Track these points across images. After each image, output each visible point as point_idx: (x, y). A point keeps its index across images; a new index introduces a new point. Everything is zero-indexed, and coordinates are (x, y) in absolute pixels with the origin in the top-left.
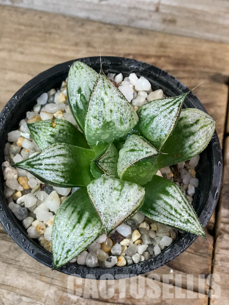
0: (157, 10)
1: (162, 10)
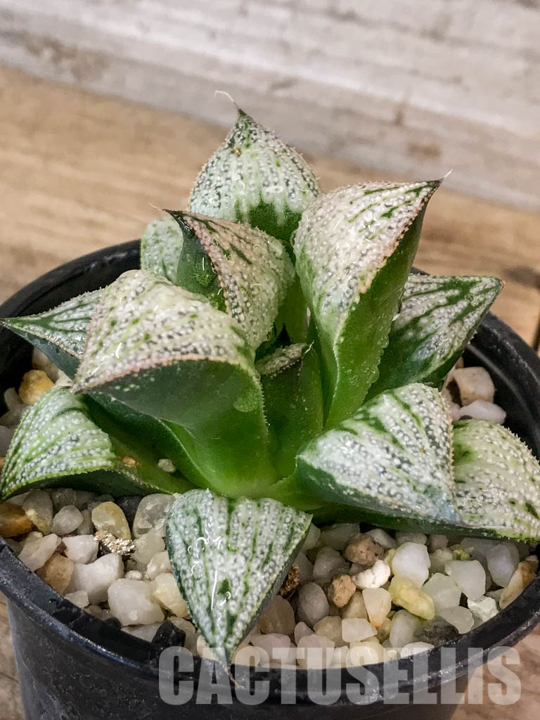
0: (398, 121)
1: (411, 122)
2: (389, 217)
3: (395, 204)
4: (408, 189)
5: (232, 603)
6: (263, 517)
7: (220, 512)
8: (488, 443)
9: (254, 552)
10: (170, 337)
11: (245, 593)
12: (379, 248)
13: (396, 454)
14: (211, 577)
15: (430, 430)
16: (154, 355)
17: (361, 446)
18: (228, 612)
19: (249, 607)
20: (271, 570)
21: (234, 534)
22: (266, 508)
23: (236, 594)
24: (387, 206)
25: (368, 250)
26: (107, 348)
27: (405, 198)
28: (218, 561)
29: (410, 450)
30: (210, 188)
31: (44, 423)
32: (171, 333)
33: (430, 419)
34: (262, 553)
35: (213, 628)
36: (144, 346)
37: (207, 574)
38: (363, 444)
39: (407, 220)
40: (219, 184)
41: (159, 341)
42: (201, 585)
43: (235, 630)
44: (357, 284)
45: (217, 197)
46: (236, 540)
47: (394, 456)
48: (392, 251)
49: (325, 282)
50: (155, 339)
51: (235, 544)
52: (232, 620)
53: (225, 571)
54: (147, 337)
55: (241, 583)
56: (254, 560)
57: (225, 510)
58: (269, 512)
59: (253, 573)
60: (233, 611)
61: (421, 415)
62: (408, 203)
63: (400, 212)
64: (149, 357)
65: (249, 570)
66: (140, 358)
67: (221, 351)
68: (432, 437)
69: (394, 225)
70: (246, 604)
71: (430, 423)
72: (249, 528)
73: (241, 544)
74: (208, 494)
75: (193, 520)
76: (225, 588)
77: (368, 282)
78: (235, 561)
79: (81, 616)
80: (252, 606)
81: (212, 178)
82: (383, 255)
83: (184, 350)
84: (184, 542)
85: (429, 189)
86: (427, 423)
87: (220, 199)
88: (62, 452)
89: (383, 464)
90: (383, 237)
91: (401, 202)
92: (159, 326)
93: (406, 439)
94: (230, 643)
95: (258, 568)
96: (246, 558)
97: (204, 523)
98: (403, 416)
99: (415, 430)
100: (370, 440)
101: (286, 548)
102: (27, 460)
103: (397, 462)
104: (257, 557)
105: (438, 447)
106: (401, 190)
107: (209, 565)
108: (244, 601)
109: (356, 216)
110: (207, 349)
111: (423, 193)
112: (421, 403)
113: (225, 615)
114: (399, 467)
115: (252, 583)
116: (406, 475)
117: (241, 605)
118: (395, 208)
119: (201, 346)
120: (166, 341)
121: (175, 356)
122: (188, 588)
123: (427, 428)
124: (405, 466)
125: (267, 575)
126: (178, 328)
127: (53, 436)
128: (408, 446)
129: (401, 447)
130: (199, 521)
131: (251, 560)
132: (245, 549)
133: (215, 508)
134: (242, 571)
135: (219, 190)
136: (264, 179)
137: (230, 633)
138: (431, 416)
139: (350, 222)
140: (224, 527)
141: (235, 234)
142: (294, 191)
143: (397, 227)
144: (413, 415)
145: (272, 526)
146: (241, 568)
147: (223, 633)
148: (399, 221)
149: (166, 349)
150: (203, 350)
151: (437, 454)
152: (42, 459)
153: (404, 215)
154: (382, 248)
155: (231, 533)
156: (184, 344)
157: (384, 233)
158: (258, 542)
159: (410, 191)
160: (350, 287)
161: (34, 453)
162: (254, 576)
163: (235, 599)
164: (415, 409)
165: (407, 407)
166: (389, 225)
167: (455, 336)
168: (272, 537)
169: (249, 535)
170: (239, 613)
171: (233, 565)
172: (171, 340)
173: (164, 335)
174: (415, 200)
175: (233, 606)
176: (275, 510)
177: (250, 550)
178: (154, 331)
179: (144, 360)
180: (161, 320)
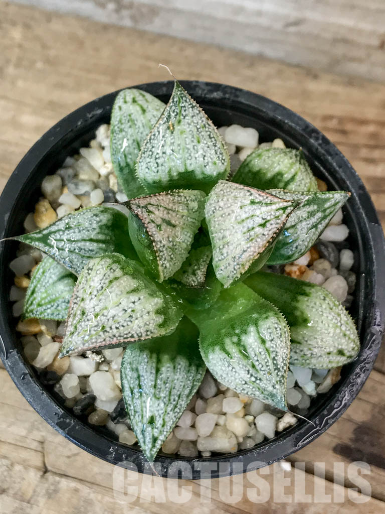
2: (263, 227)
3: (268, 218)
4: (278, 207)
5: (155, 430)
6: (176, 377)
7: (151, 373)
8: (320, 315)
9: (169, 400)
10: (117, 328)
11: (163, 426)
12: (255, 247)
13: (253, 374)
14: (144, 413)
15: (276, 360)
16: (108, 339)
17: (233, 368)
18: (153, 435)
19: (165, 433)
20: (178, 411)
21: (158, 388)
22: (179, 370)
23: (158, 425)
24: (263, 219)
25: (248, 248)
26: (79, 333)
27: (275, 214)
28: (149, 403)
29: (262, 373)
30: (151, 158)
31: (48, 284)
32: (118, 326)
33: (277, 352)
34: (174, 400)
35: (144, 442)
36: (101, 333)
37: (142, 410)
38: (234, 366)
39: (275, 230)
40: (157, 156)
41: (111, 331)
42: (139, 416)
43: (156, 445)
44: (239, 268)
45: (156, 165)
46: (160, 392)
47: (252, 375)
48: (264, 249)
49: (220, 260)
50: (108, 329)
51: (159, 394)
52: (155, 440)
53: (152, 410)
54: (103, 327)
55: (161, 419)
56: (169, 405)
57: (154, 371)
58: (180, 374)
59: (168, 414)
60: (156, 435)
61: (271, 349)
62: (277, 218)
63: (271, 224)
64: (104, 340)
65: (166, 412)
66: (99, 341)
67: (149, 333)
68: (276, 365)
69: (266, 233)
70: (163, 431)
71: (276, 355)
72: (167, 385)
73: (162, 395)
74: (145, 358)
75: (136, 375)
76: (152, 421)
77: (247, 268)
78: (158, 405)
79: (72, 425)
80: (167, 432)
81: (153, 150)
82: (258, 252)
83: (125, 336)
84: (130, 388)
85: (292, 208)
86: (274, 356)
87: (158, 166)
88: (59, 308)
89: (245, 379)
90: (259, 240)
91: (272, 217)
92: (111, 321)
93: (260, 366)
94: (153, 451)
95: (171, 411)
96: (165, 404)
97: (142, 379)
98: (260, 350)
99: (266, 360)
100: (239, 364)
101: (188, 396)
102: (39, 305)
103: (253, 379)
104: (171, 403)
105: (279, 370)
106: (274, 207)
107: (143, 404)
108: (162, 430)
109: (243, 221)
110: (140, 335)
111: (288, 211)
112: (272, 340)
113: (151, 437)
114: (255, 382)
115: (167, 419)
116: (258, 386)
117: (161, 432)
118: (268, 221)
119: (136, 333)
120: (115, 331)
121: (120, 339)
122: (132, 415)
123: (274, 359)
124: (258, 382)
125: (176, 414)
126: (122, 322)
127: (54, 296)
128: (261, 370)
129: (257, 370)
130: (139, 377)
131: (167, 405)
132: (165, 397)
133: (148, 370)
134: (162, 412)
135: (157, 160)
136: (188, 155)
137: (154, 446)
138: (277, 350)
139: (239, 223)
140: (153, 383)
141: (165, 208)
142: (208, 163)
143: (268, 234)
144: (267, 350)
145: (181, 383)
146: (162, 410)
147: (150, 446)
148: (270, 231)
149: (114, 336)
150: (137, 335)
151: (278, 375)
152: (48, 308)
153: (274, 226)
154: (257, 248)
155: (157, 387)
156: (125, 332)
157: (259, 238)
158: (172, 393)
159: (279, 209)
160: (235, 269)
161: (43, 302)
162: (169, 415)
163: (157, 428)
164: (268, 344)
165: (263, 342)
166: (263, 232)
167: (310, 240)
168: (181, 390)
169: (167, 389)
170: (159, 436)
171: (157, 407)
172: (117, 330)
173: (113, 327)
174: (282, 216)
175: (156, 432)
176: (183, 371)
177: (167, 398)
178: (107, 324)
179: (101, 342)
180: (112, 315)
